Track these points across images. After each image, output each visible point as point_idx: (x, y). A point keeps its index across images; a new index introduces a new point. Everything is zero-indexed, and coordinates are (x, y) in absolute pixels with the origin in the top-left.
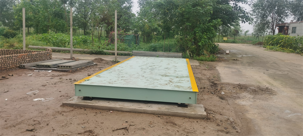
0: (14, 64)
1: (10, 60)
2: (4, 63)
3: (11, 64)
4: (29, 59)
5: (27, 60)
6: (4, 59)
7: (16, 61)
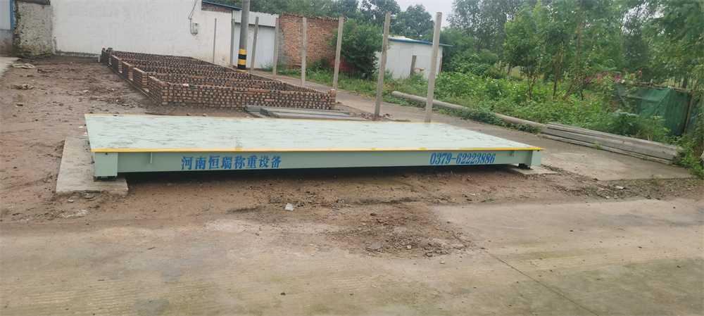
0: (235, 102)
1: (228, 95)
2: (214, 97)
3: (228, 100)
4: (273, 100)
5: (265, 100)
6: (215, 91)
7: (239, 98)
